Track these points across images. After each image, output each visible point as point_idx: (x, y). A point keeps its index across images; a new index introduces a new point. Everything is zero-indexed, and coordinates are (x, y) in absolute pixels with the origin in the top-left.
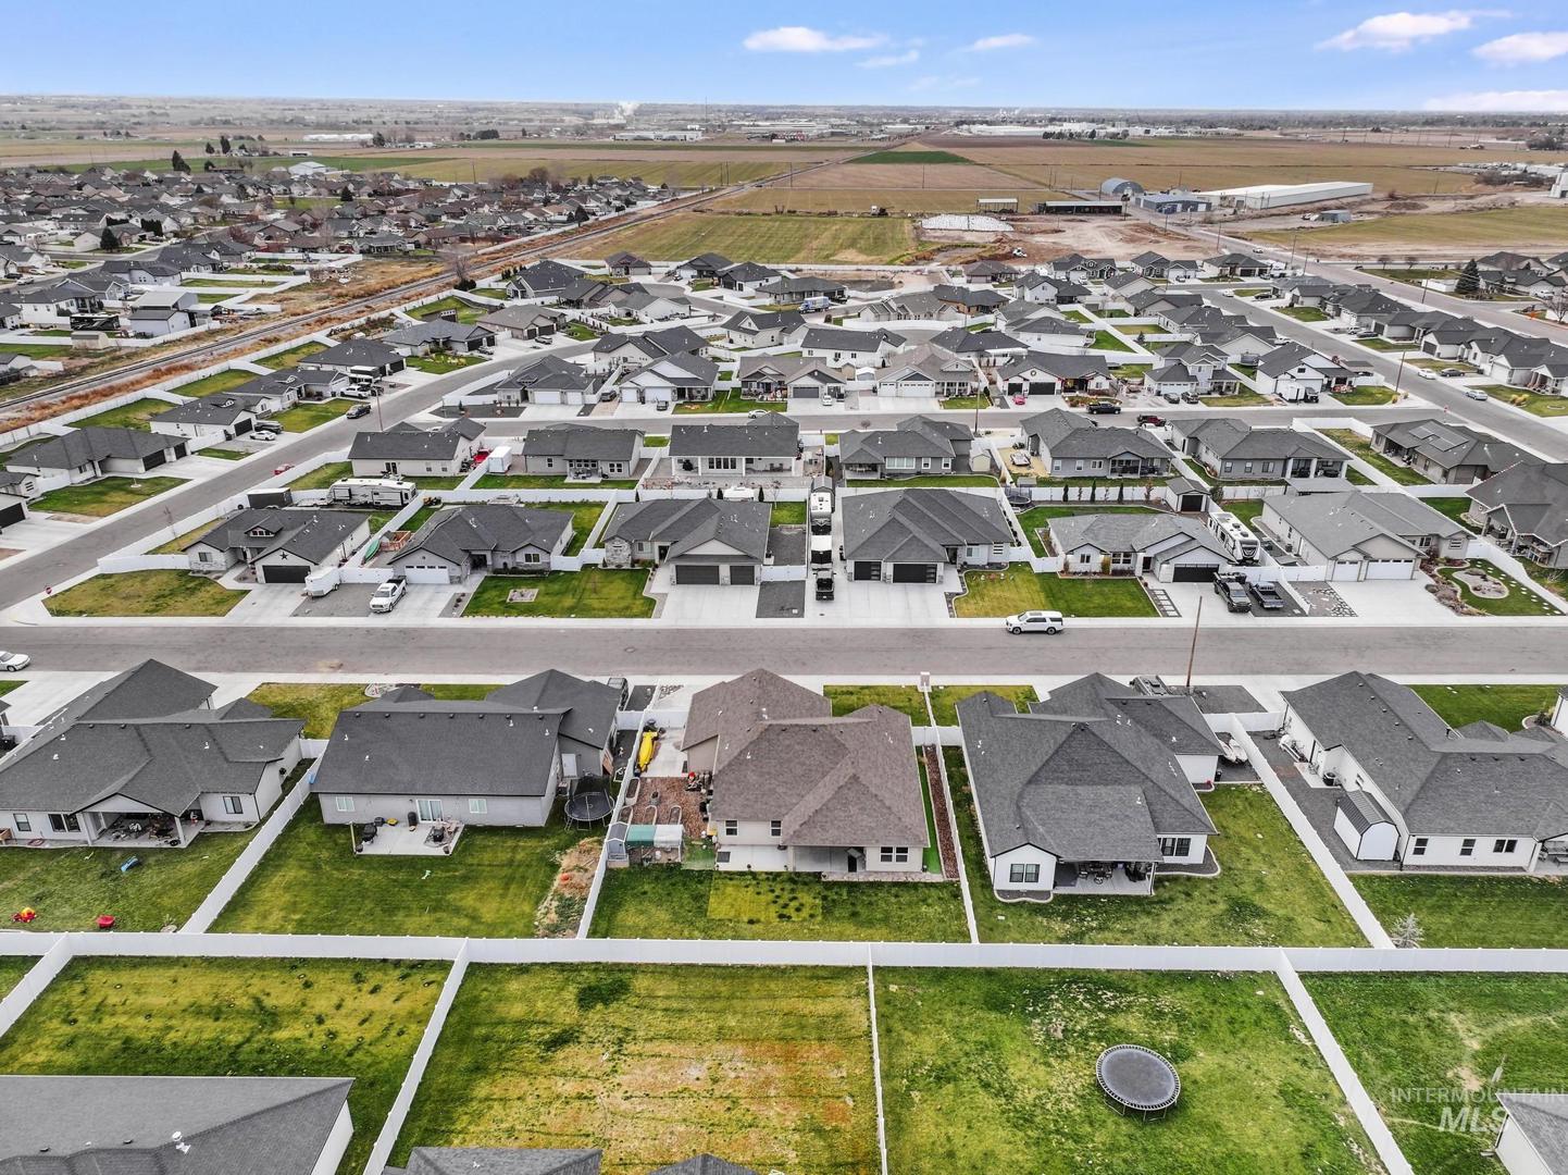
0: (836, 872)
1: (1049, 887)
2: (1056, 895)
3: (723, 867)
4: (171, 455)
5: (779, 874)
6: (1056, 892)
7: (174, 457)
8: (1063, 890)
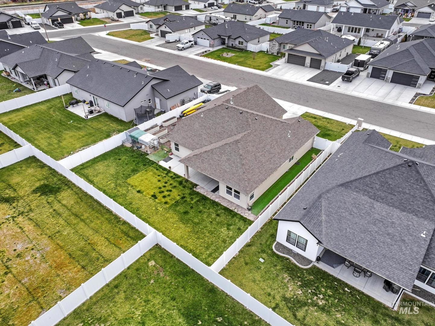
0: (204, 189)
1: (313, 258)
2: (314, 267)
3: (162, 163)
4: (184, 8)
5: (179, 177)
6: (316, 264)
7: (185, 9)
8: (322, 266)
